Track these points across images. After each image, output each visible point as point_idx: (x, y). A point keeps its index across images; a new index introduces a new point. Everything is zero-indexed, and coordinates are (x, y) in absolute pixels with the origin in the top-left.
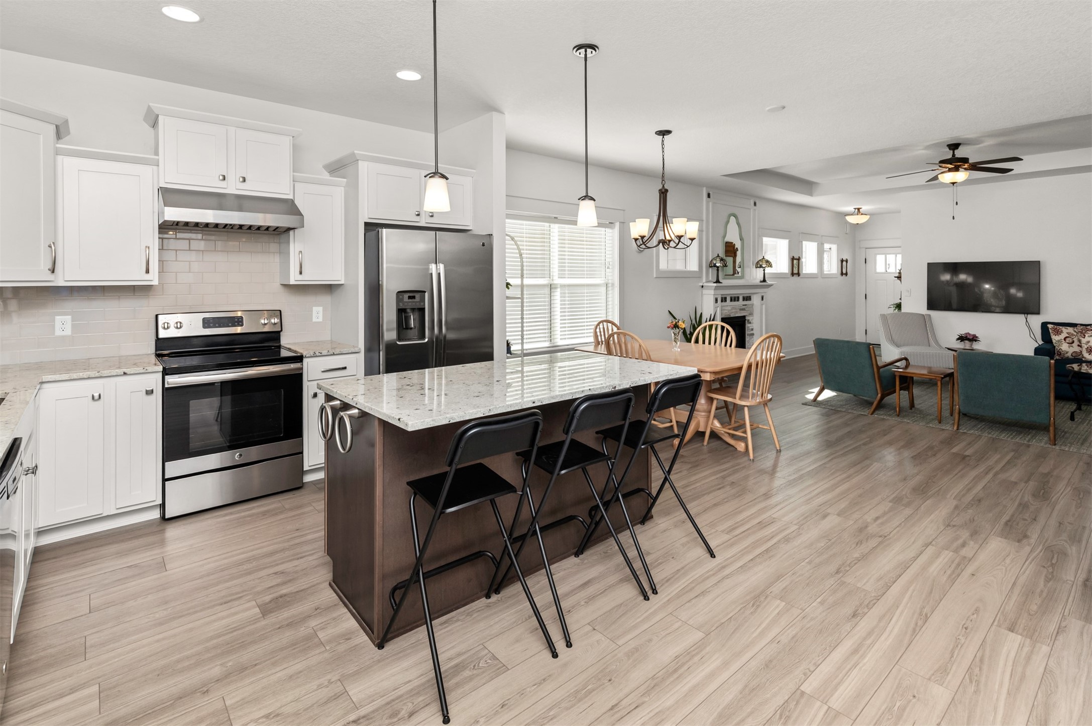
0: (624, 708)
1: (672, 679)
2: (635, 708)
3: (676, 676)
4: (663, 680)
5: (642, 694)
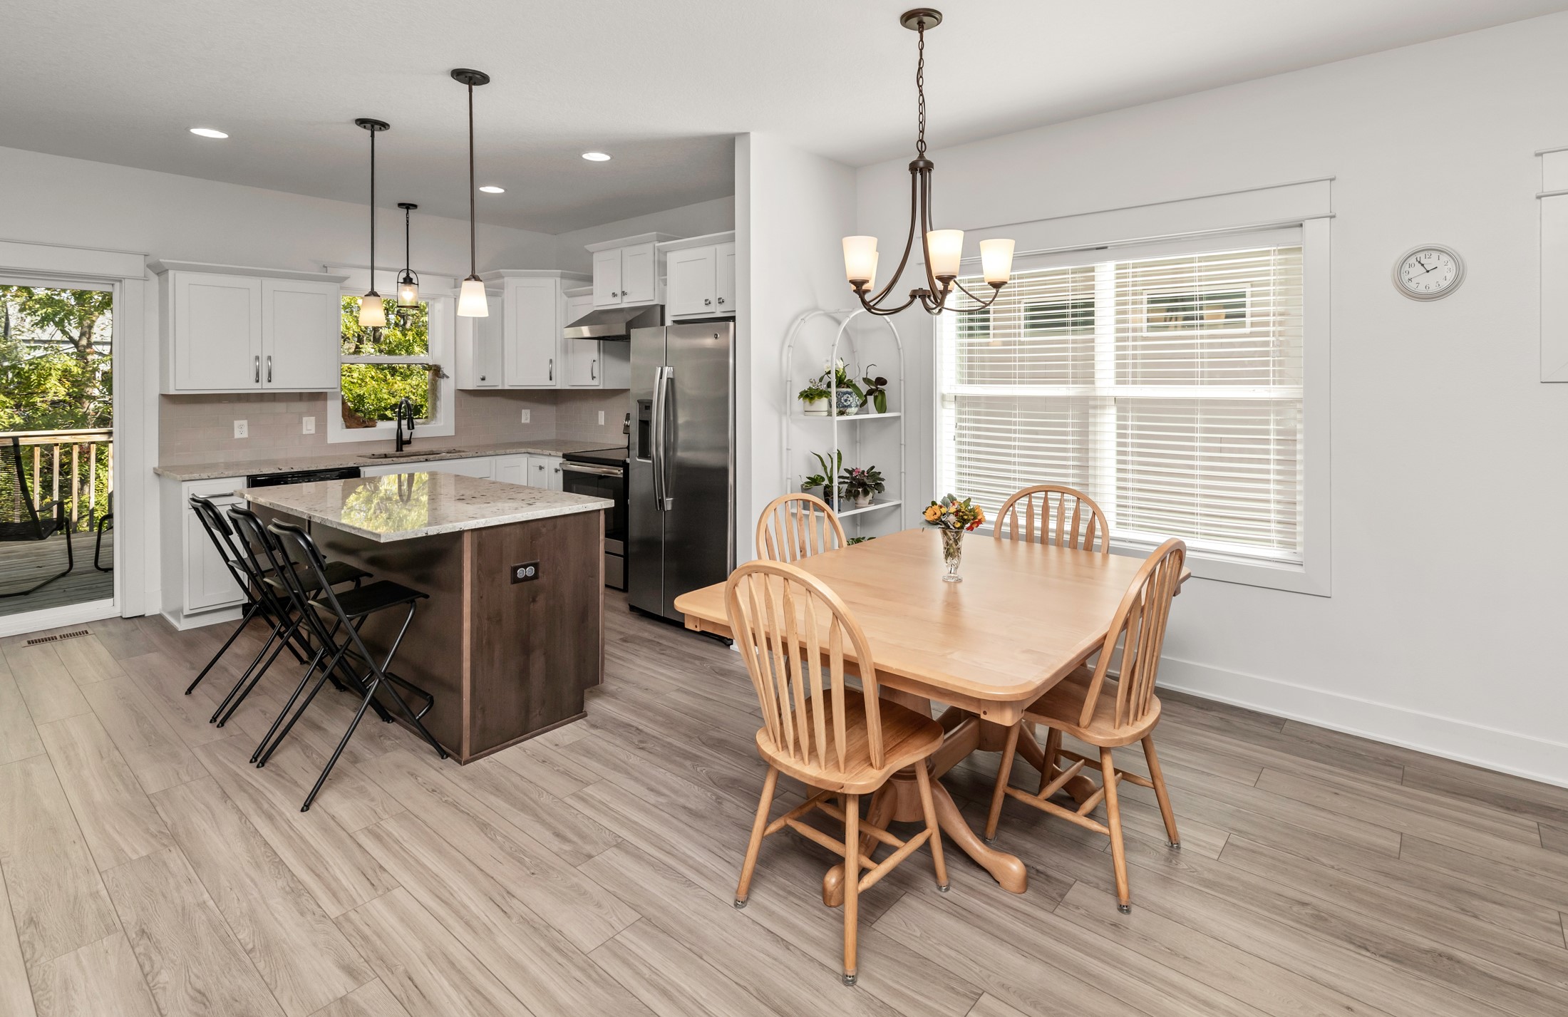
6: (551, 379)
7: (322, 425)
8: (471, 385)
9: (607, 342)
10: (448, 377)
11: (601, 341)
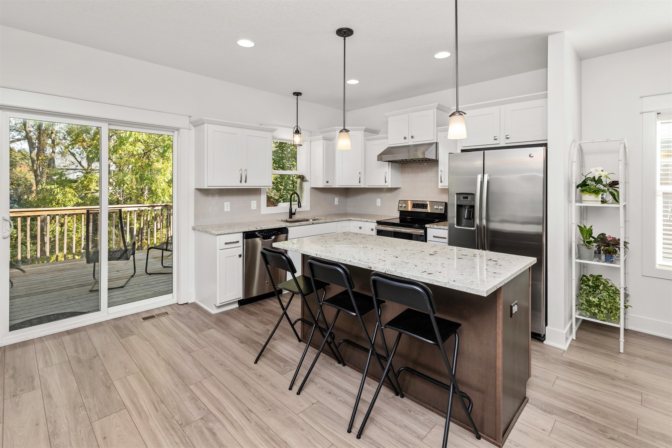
0: (249, 415)
1: (266, 437)
2: (247, 419)
3: (269, 439)
4: (266, 433)
5: (257, 422)
6: (360, 182)
7: (259, 206)
8: (321, 185)
9: (393, 163)
10: (308, 181)
11: (390, 163)
